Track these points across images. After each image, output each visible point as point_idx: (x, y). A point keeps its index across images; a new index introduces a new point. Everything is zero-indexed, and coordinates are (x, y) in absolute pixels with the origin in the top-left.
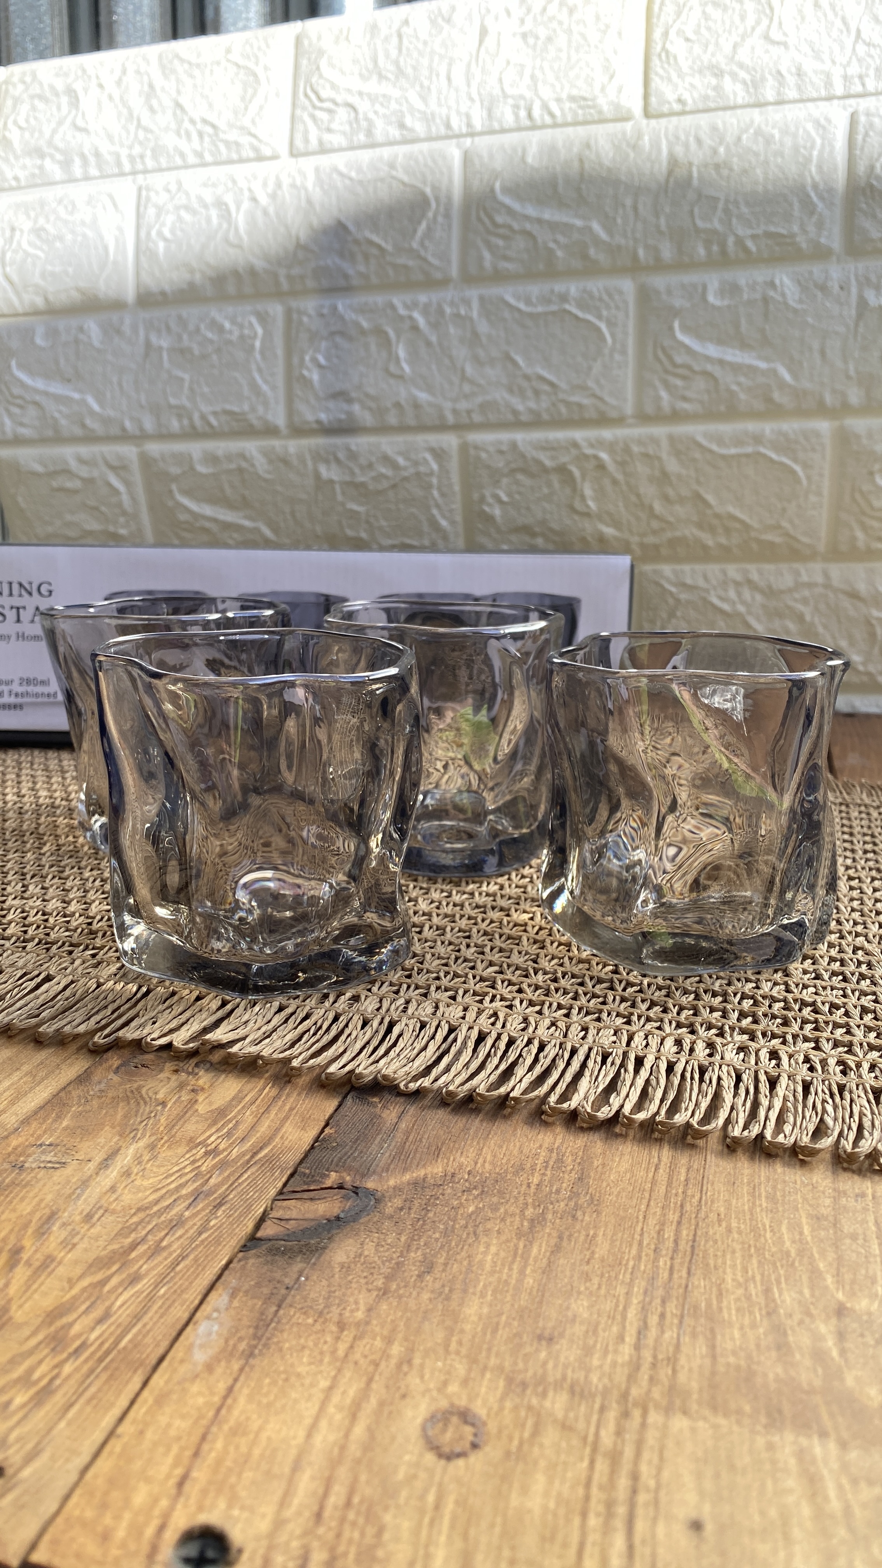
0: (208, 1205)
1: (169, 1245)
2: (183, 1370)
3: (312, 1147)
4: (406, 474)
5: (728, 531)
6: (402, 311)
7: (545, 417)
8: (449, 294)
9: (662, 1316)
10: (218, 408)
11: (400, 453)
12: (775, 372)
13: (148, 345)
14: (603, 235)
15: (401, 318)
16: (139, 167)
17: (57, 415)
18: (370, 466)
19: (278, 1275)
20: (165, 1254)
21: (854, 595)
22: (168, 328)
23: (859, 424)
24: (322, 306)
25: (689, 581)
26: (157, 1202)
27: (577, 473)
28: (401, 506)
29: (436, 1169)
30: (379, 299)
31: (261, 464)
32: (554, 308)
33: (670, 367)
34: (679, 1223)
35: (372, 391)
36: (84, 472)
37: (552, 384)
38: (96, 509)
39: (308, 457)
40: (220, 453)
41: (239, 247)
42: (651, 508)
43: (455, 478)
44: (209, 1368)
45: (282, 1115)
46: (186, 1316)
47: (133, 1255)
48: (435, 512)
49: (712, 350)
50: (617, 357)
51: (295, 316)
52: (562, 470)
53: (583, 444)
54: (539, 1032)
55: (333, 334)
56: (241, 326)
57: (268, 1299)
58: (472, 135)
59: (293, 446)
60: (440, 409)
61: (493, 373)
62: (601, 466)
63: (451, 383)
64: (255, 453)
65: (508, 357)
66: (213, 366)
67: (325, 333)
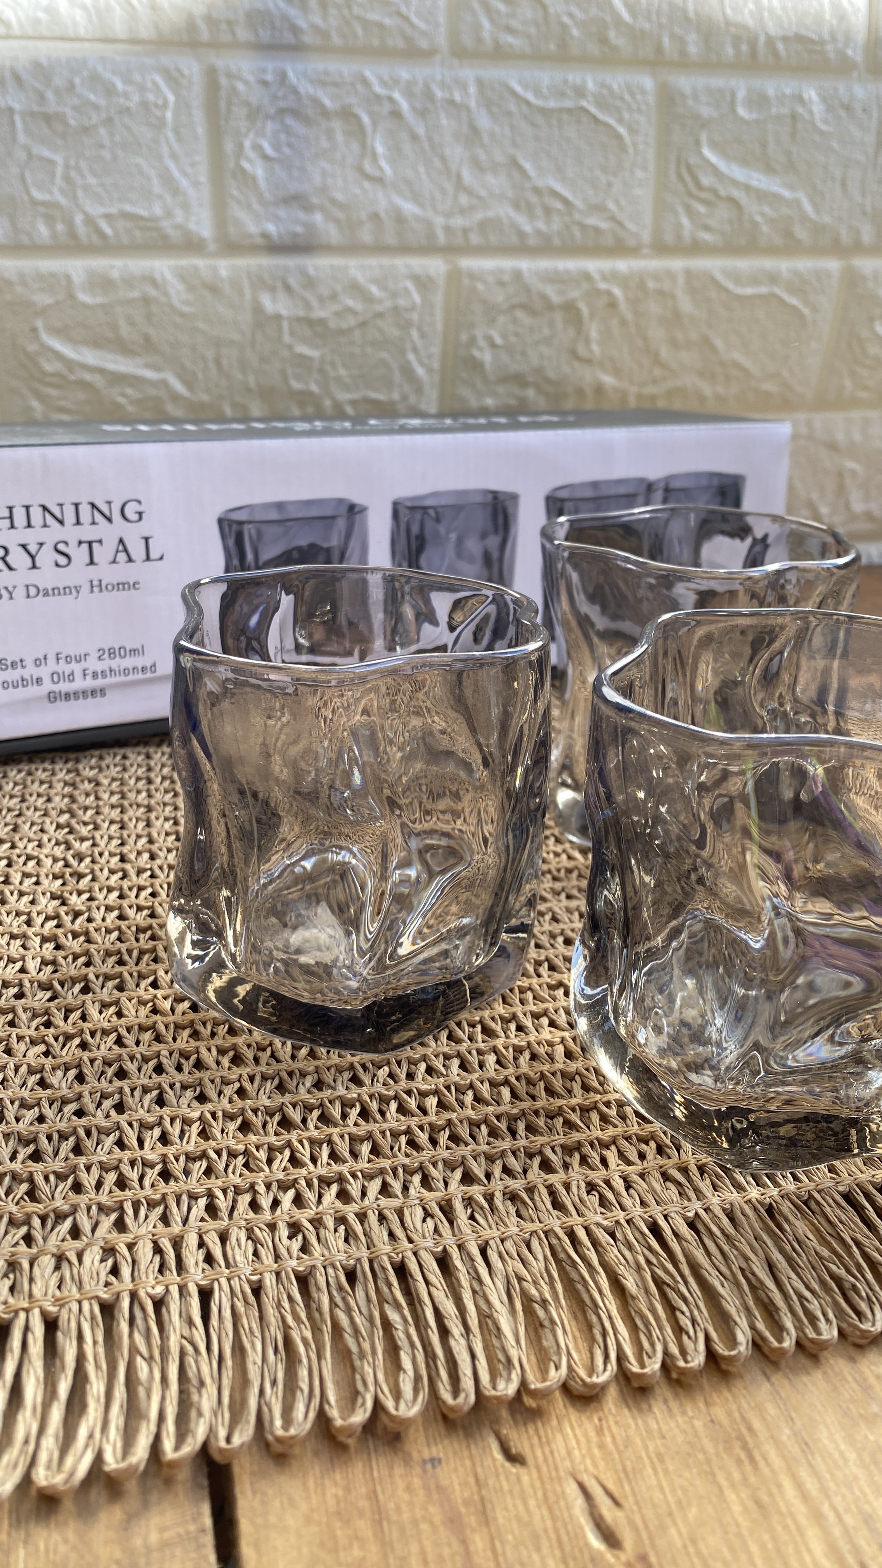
4: (379, 308)
5: (731, 380)
6: (378, 89)
7: (556, 241)
8: (438, 70)
10: (114, 210)
11: (374, 281)
12: (797, 202)
14: (626, 16)
15: (378, 98)
18: (334, 297)
21: (832, 446)
23: (866, 265)
24: (264, 70)
27: (585, 311)
28: (369, 350)
30: (344, 68)
31: (177, 291)
32: (568, 104)
33: (694, 189)
35: (339, 196)
37: (566, 201)
39: (246, 283)
40: (115, 274)
42: (656, 353)
43: (439, 313)
48: (411, 357)
49: (737, 173)
50: (640, 172)
51: (223, 81)
52: (570, 308)
53: (596, 276)
55: (282, 112)
56: (142, 89)
59: (224, 267)
60: (429, 225)
61: (495, 182)
62: (612, 304)
63: (444, 192)
64: (169, 276)
65: (514, 163)
66: (101, 146)
67: (272, 111)
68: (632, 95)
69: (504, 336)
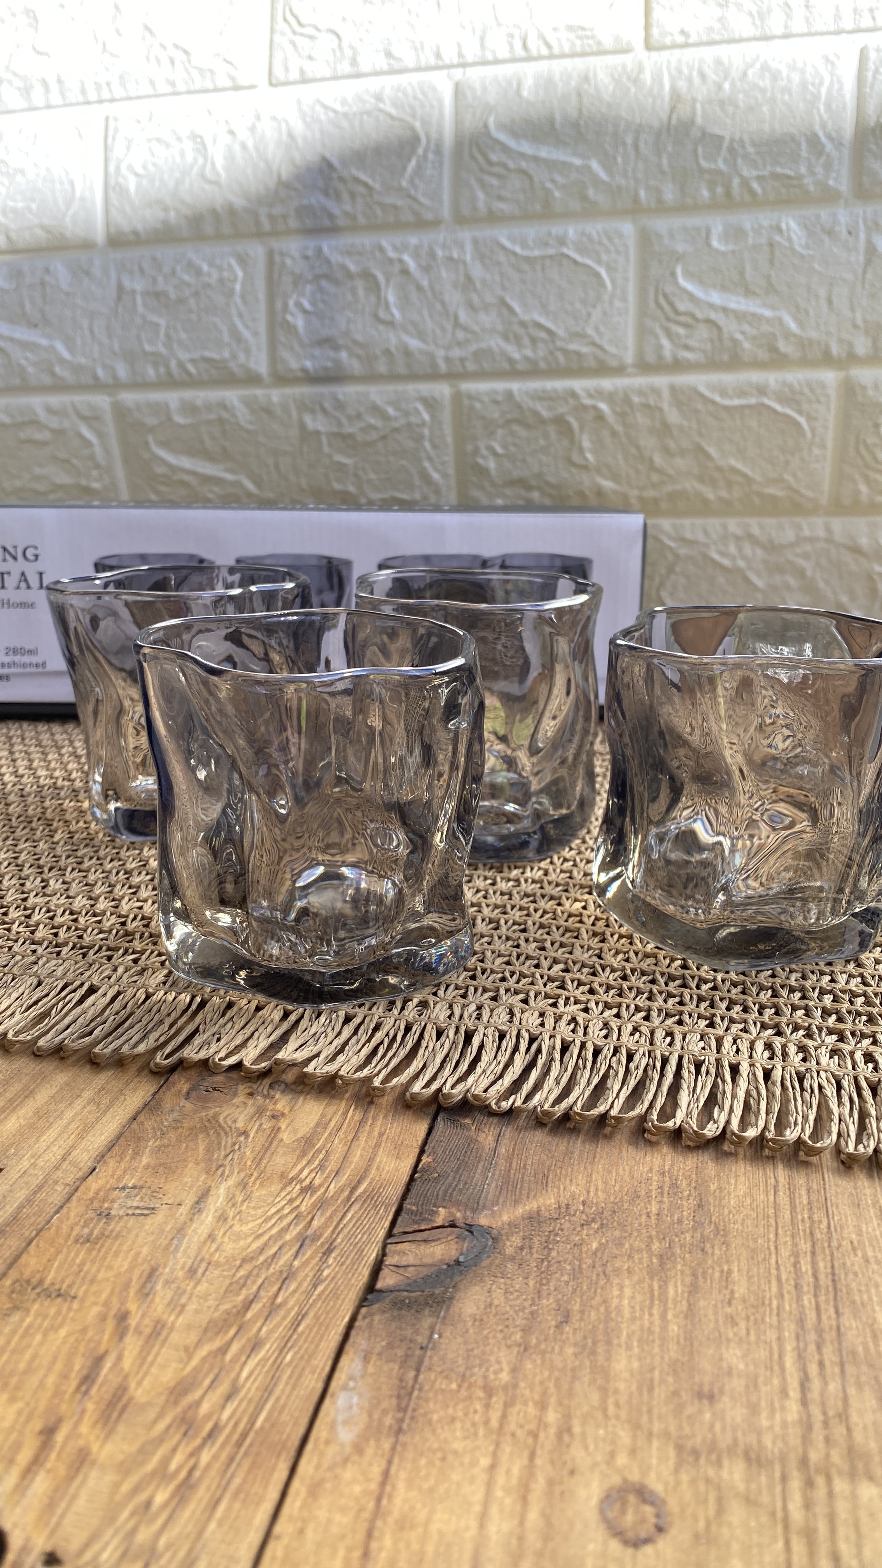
0: (316, 1252)
1: (285, 1302)
2: (332, 1451)
3: (412, 1179)
4: (396, 425)
5: (729, 484)
6: (391, 254)
7: (542, 365)
8: (440, 236)
9: (821, 1364)
10: (196, 355)
11: (390, 403)
12: (780, 320)
13: (120, 288)
14: (603, 175)
15: (391, 261)
16: (106, 95)
17: (23, 362)
18: (359, 416)
19: (409, 1332)
20: (282, 1313)
21: (856, 550)
22: (142, 270)
23: (865, 375)
24: (306, 248)
25: (688, 536)
26: (262, 1250)
27: (575, 424)
28: (392, 459)
29: (547, 1201)
30: (365, 240)
31: (243, 414)
32: (551, 251)
33: (672, 316)
34: (813, 1253)
35: (359, 338)
36: (54, 423)
37: (549, 332)
38: (67, 461)
39: (293, 406)
40: (199, 402)
41: (216, 183)
42: (651, 461)
43: (448, 430)
44: (358, 1449)
45: (372, 1142)
46: (320, 1386)
47: (249, 1315)
48: (426, 464)
49: (716, 297)
50: (617, 303)
51: (277, 259)
52: (560, 421)
53: (582, 394)
54: (625, 1038)
55: (317, 277)
56: (220, 269)
57: (403, 1364)
58: (464, 65)
59: (276, 395)
60: (432, 357)
61: (487, 319)
62: (600, 417)
63: (443, 329)
64: (236, 402)
65: (503, 303)
66: (190, 311)
67: (310, 277)
68: (610, 239)
69: (505, 446)
